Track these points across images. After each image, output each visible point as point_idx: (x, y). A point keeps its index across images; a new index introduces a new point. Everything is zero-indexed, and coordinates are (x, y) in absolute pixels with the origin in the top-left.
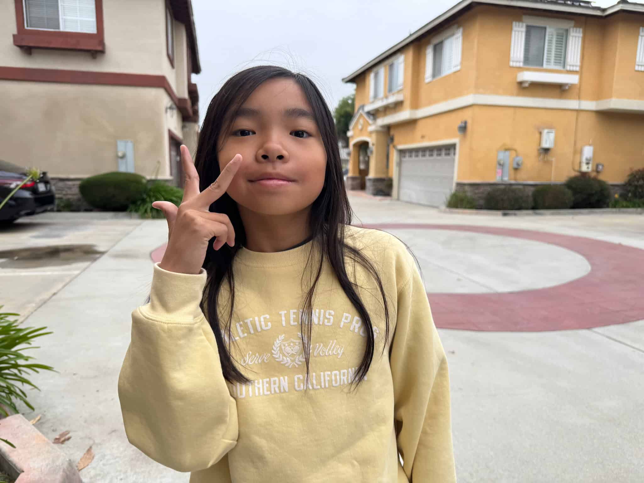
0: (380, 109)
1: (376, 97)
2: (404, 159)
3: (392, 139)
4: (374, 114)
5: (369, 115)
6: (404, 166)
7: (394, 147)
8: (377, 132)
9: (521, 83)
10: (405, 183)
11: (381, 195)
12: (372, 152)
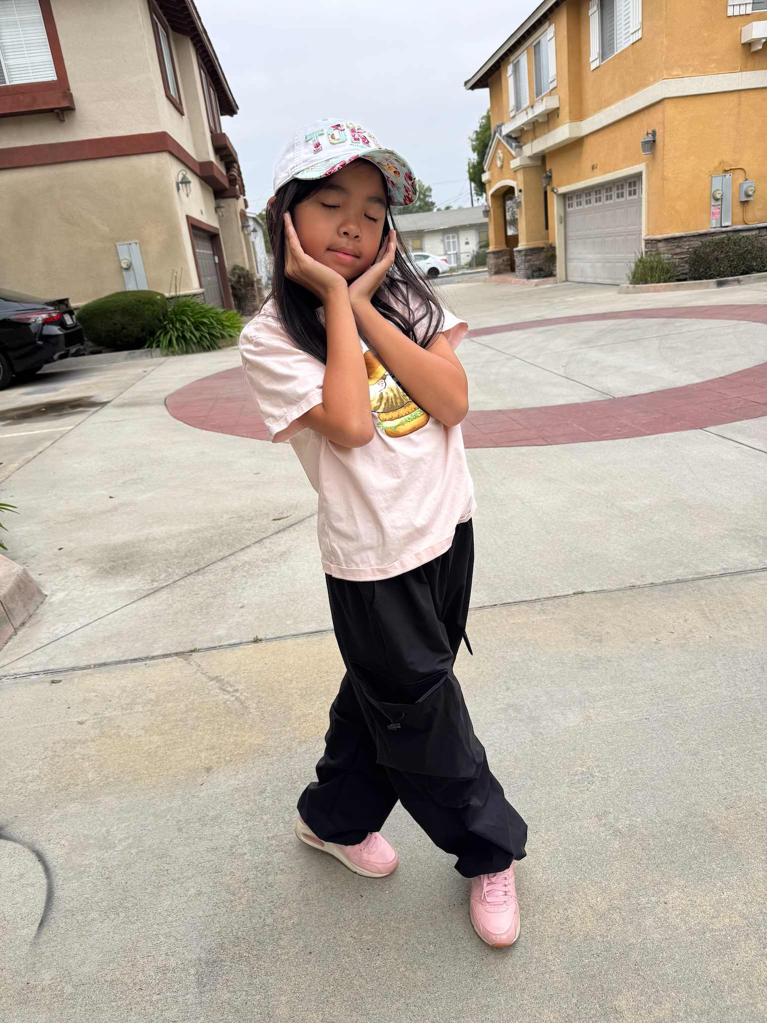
0: (525, 129)
1: (518, 107)
2: (568, 210)
3: (551, 177)
4: (517, 138)
5: (509, 140)
6: (571, 220)
7: (553, 190)
8: (524, 168)
9: (748, 45)
10: (576, 251)
11: (538, 277)
12: (519, 205)
